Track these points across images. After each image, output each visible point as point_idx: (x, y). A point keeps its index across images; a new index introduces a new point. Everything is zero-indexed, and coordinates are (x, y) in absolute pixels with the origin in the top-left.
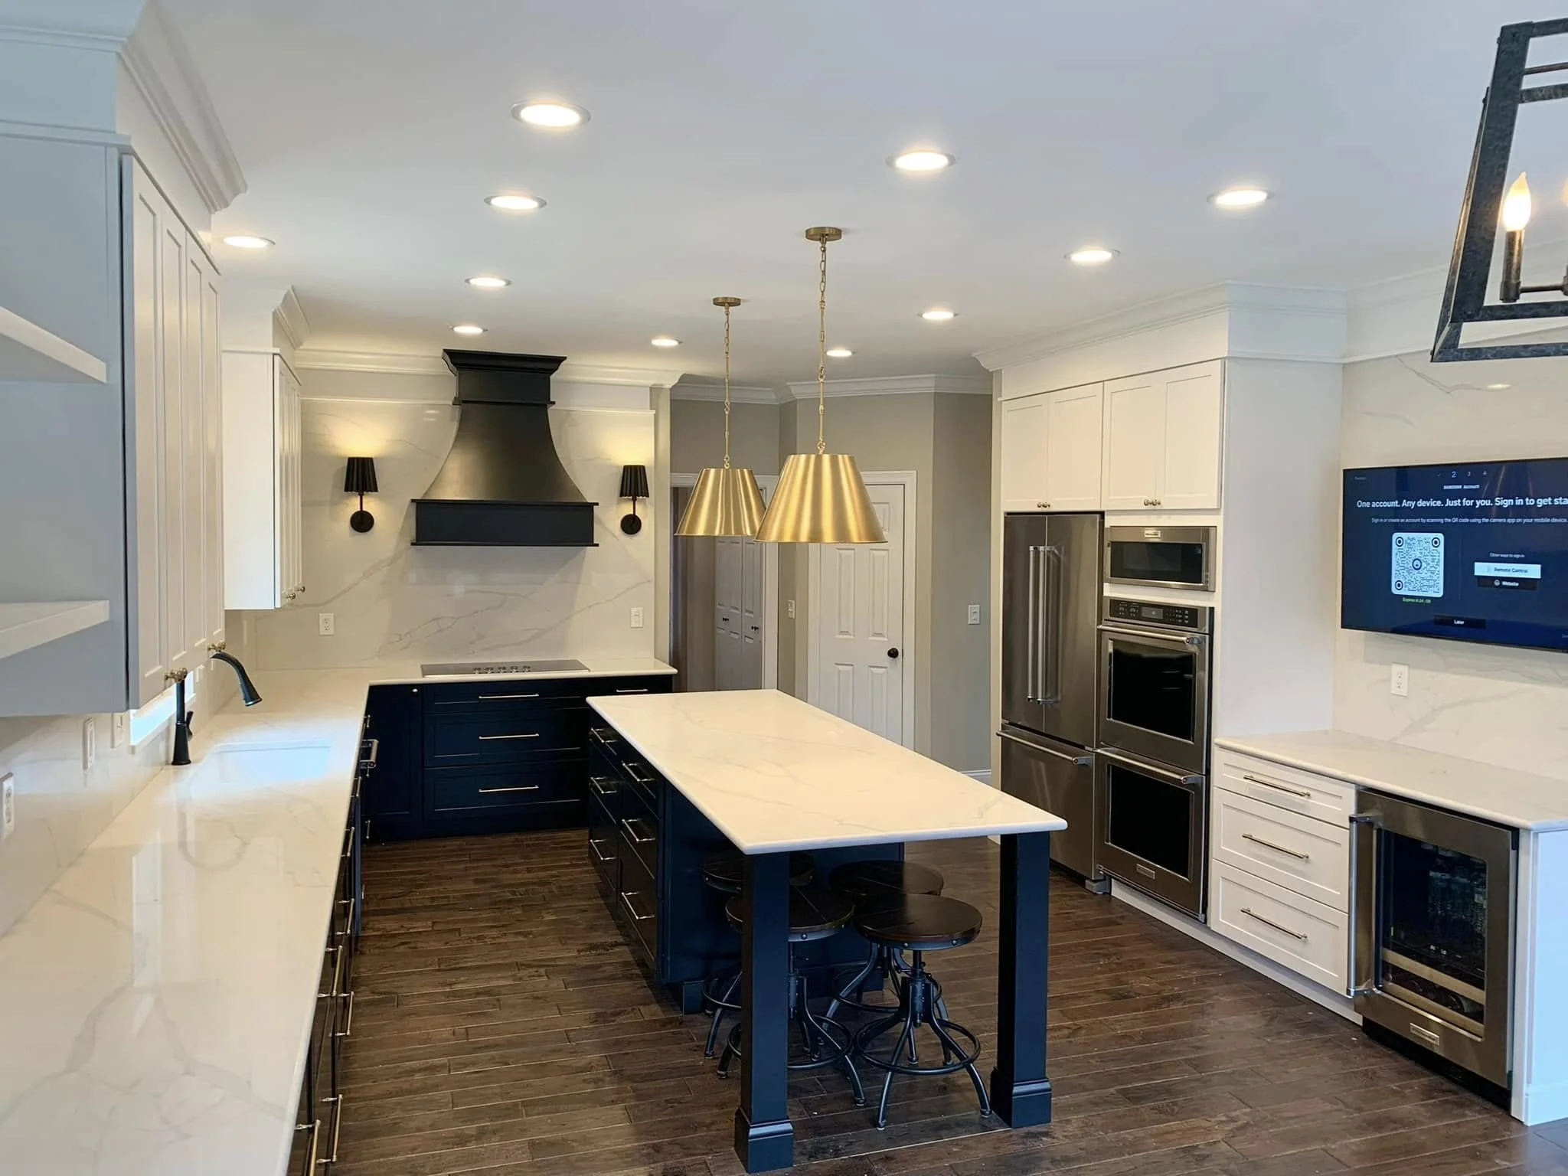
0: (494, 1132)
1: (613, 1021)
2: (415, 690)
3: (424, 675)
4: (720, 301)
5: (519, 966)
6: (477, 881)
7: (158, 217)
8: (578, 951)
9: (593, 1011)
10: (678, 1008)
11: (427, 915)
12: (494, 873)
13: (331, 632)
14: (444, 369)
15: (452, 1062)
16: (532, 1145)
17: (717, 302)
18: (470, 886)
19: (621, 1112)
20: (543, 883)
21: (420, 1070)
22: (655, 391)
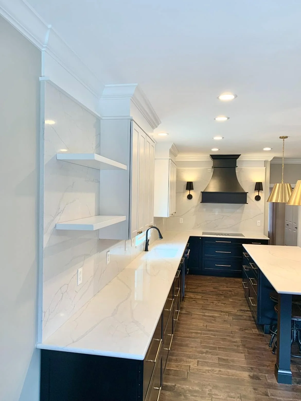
0: (210, 353)
1: (244, 331)
2: (200, 238)
3: (202, 235)
4: (282, 137)
5: (221, 312)
6: (214, 288)
7: (139, 133)
8: (237, 311)
9: (239, 327)
10: (263, 331)
11: (201, 294)
12: (218, 287)
13: (182, 223)
14: (210, 160)
15: (202, 333)
16: (219, 358)
17: (280, 138)
18: (212, 289)
19: (243, 356)
20: (230, 291)
21: (194, 333)
22: (266, 162)
